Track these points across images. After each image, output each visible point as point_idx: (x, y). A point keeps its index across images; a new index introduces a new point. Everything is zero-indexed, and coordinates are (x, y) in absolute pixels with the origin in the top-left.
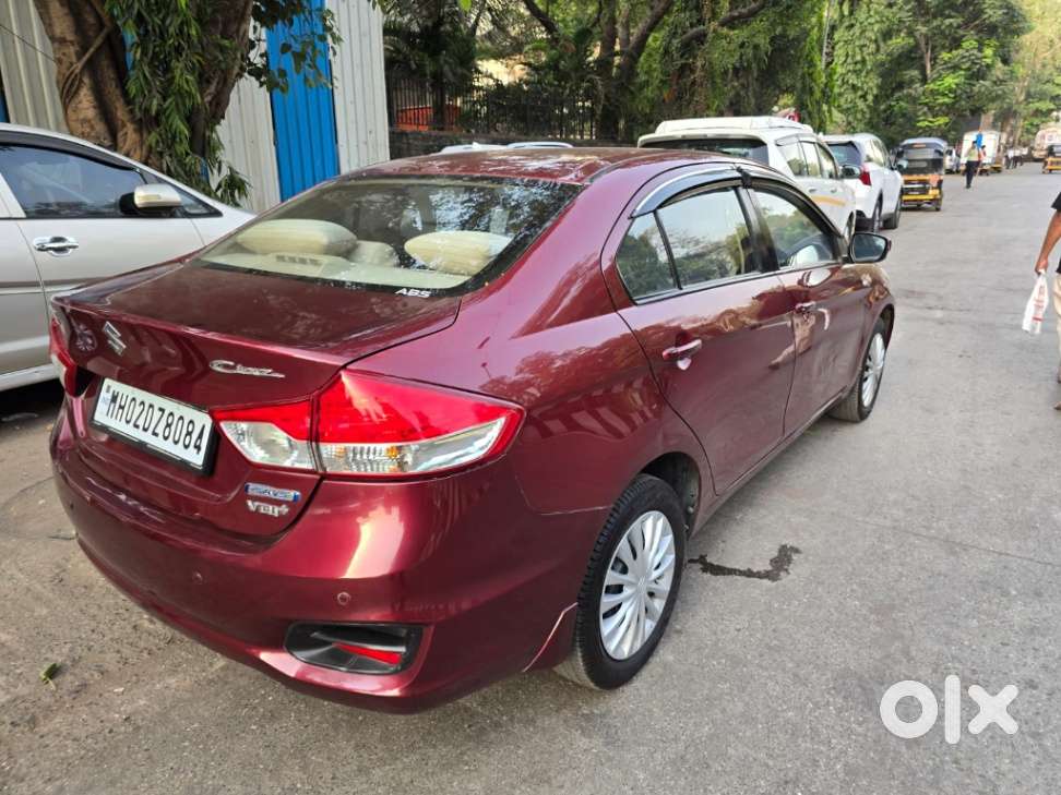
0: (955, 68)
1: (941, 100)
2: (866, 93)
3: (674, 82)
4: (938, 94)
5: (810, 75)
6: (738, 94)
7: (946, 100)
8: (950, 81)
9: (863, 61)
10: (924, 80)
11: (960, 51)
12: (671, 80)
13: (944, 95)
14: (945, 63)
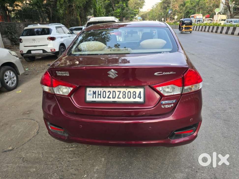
0: (119, 8)
1: (118, 14)
2: (104, 13)
3: (68, 9)
4: (117, 13)
5: (96, 8)
6: (80, 13)
7: (119, 14)
8: (119, 10)
9: (102, 6)
10: (114, 10)
11: (119, 4)
12: (67, 9)
13: (118, 13)
14: (117, 7)
